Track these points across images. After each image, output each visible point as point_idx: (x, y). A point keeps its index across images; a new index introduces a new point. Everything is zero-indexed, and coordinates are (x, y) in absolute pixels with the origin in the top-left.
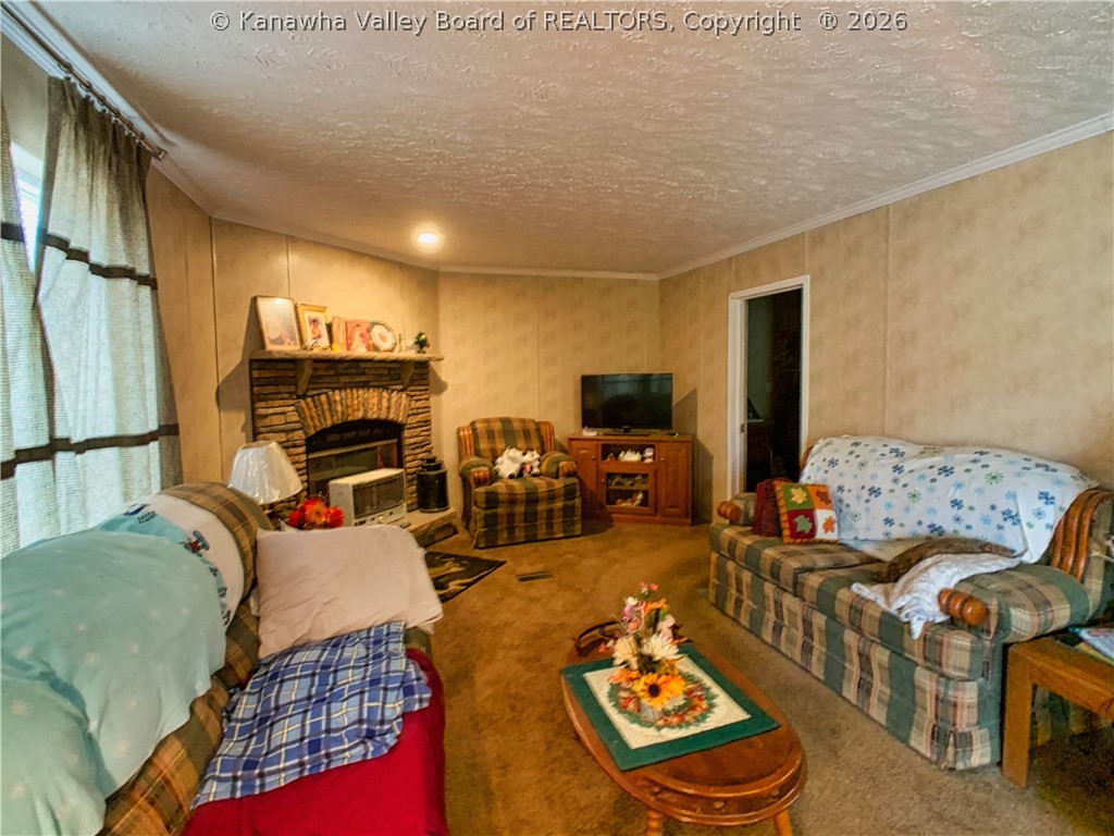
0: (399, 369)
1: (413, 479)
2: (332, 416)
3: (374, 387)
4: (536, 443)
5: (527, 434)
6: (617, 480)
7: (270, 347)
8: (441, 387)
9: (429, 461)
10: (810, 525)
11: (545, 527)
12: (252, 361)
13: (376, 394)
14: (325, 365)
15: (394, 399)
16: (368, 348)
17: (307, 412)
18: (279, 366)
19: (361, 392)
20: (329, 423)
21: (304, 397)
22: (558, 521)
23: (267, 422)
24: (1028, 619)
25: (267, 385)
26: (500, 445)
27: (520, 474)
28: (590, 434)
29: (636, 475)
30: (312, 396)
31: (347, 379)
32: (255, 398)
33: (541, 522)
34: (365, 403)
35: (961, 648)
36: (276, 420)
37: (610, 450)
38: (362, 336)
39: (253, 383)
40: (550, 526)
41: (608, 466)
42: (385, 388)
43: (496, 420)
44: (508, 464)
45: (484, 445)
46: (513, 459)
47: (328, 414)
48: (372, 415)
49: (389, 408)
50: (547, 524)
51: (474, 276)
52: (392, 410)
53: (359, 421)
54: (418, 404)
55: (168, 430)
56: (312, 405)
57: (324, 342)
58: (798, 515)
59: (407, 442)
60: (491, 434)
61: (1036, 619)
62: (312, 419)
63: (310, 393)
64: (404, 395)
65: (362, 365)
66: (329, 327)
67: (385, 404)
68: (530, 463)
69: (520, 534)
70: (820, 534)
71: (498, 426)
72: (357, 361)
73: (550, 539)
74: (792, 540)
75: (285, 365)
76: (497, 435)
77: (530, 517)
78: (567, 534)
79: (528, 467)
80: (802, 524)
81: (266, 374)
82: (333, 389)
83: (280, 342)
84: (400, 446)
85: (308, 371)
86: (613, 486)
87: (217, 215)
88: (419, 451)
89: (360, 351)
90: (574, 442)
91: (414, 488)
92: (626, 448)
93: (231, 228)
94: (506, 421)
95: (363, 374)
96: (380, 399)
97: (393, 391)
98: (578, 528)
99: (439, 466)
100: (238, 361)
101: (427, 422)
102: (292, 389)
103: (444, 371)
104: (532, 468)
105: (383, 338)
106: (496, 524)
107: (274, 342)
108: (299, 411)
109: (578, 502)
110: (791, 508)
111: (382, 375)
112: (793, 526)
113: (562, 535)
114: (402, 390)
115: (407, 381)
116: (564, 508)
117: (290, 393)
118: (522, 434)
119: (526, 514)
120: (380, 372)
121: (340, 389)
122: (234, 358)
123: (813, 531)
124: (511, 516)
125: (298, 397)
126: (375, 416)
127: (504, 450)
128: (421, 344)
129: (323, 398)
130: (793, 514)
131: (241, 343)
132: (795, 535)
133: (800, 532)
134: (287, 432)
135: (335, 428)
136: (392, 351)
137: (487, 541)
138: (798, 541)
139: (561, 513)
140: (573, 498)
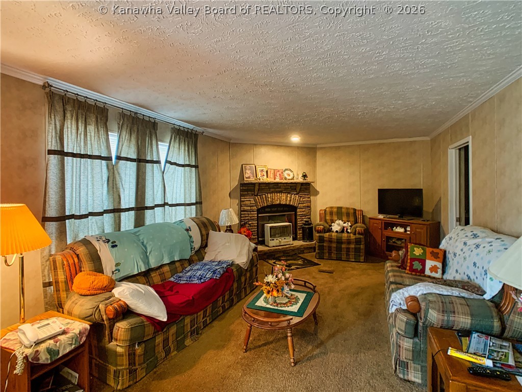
0: (296, 186)
1: (300, 228)
2: (267, 203)
3: (284, 193)
4: (352, 219)
5: (348, 215)
6: (393, 240)
7: (245, 179)
8: (316, 193)
9: (308, 222)
10: (421, 267)
11: (345, 255)
12: (241, 184)
13: (285, 195)
14: (265, 185)
15: (293, 197)
16: (282, 179)
17: (258, 201)
18: (248, 185)
19: (278, 194)
20: (266, 205)
21: (257, 195)
22: (352, 254)
23: (244, 203)
24: (436, 315)
25: (244, 191)
26: (335, 218)
27: (342, 231)
28: (381, 217)
29: (403, 239)
30: (260, 195)
31: (273, 190)
32: (241, 195)
33: (344, 252)
34: (280, 199)
35: (402, 320)
36: (247, 202)
37: (389, 225)
38: (280, 174)
39: (241, 191)
40: (348, 255)
41: (387, 233)
42: (288, 193)
43: (335, 207)
44: (336, 227)
45: (328, 218)
46: (339, 225)
47: (265, 202)
48: (283, 202)
49: (291, 200)
50: (346, 254)
51: (331, 148)
52: (292, 201)
53: (277, 204)
54: (304, 200)
55: (198, 203)
56: (260, 198)
57: (265, 177)
58: (414, 261)
59: (298, 213)
60: (331, 213)
61: (441, 317)
62: (259, 203)
63: (259, 194)
64: (297, 196)
65: (279, 185)
66: (267, 172)
67: (288, 199)
68: (346, 227)
69: (334, 256)
70: (427, 272)
71: (335, 210)
72: (277, 184)
73: (348, 261)
74: (409, 272)
75: (250, 185)
76: (334, 214)
77: (339, 249)
78: (356, 260)
79: (345, 229)
80: (417, 265)
81: (244, 188)
82: (268, 193)
83: (249, 177)
84: (296, 215)
85: (257, 187)
86: (391, 243)
87: (231, 142)
88: (304, 217)
89: (278, 180)
90: (371, 220)
91: (301, 232)
92: (397, 225)
93: (235, 144)
94: (339, 208)
95: (280, 188)
96: (287, 197)
97: (292, 194)
98: (362, 259)
99: (311, 224)
100: (237, 184)
101: (309, 207)
102: (253, 193)
103: (318, 186)
104: (347, 229)
105: (289, 175)
106: (323, 249)
107: (247, 178)
108: (255, 200)
109: (362, 247)
110: (413, 257)
111: (288, 188)
112: (412, 265)
113: (354, 260)
114: (296, 194)
115: (298, 191)
116: (355, 248)
117: (252, 194)
118: (345, 214)
119: (336, 247)
120: (287, 187)
121: (270, 193)
122: (236, 183)
123: (423, 270)
124: (330, 248)
125: (255, 196)
126: (284, 203)
127: (336, 220)
128: (305, 176)
129: (264, 196)
130: (413, 260)
131: (238, 178)
132: (412, 270)
133: (415, 269)
134: (251, 206)
135: (268, 207)
136: (292, 179)
137: (319, 256)
138: (413, 273)
139: (354, 250)
140: (360, 245)
